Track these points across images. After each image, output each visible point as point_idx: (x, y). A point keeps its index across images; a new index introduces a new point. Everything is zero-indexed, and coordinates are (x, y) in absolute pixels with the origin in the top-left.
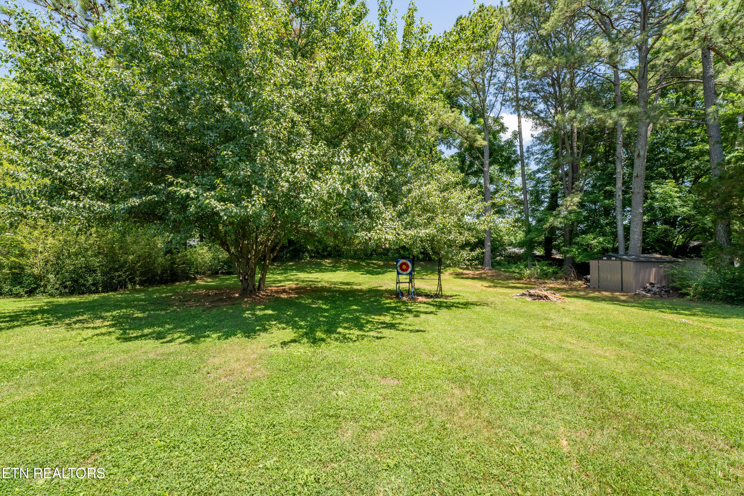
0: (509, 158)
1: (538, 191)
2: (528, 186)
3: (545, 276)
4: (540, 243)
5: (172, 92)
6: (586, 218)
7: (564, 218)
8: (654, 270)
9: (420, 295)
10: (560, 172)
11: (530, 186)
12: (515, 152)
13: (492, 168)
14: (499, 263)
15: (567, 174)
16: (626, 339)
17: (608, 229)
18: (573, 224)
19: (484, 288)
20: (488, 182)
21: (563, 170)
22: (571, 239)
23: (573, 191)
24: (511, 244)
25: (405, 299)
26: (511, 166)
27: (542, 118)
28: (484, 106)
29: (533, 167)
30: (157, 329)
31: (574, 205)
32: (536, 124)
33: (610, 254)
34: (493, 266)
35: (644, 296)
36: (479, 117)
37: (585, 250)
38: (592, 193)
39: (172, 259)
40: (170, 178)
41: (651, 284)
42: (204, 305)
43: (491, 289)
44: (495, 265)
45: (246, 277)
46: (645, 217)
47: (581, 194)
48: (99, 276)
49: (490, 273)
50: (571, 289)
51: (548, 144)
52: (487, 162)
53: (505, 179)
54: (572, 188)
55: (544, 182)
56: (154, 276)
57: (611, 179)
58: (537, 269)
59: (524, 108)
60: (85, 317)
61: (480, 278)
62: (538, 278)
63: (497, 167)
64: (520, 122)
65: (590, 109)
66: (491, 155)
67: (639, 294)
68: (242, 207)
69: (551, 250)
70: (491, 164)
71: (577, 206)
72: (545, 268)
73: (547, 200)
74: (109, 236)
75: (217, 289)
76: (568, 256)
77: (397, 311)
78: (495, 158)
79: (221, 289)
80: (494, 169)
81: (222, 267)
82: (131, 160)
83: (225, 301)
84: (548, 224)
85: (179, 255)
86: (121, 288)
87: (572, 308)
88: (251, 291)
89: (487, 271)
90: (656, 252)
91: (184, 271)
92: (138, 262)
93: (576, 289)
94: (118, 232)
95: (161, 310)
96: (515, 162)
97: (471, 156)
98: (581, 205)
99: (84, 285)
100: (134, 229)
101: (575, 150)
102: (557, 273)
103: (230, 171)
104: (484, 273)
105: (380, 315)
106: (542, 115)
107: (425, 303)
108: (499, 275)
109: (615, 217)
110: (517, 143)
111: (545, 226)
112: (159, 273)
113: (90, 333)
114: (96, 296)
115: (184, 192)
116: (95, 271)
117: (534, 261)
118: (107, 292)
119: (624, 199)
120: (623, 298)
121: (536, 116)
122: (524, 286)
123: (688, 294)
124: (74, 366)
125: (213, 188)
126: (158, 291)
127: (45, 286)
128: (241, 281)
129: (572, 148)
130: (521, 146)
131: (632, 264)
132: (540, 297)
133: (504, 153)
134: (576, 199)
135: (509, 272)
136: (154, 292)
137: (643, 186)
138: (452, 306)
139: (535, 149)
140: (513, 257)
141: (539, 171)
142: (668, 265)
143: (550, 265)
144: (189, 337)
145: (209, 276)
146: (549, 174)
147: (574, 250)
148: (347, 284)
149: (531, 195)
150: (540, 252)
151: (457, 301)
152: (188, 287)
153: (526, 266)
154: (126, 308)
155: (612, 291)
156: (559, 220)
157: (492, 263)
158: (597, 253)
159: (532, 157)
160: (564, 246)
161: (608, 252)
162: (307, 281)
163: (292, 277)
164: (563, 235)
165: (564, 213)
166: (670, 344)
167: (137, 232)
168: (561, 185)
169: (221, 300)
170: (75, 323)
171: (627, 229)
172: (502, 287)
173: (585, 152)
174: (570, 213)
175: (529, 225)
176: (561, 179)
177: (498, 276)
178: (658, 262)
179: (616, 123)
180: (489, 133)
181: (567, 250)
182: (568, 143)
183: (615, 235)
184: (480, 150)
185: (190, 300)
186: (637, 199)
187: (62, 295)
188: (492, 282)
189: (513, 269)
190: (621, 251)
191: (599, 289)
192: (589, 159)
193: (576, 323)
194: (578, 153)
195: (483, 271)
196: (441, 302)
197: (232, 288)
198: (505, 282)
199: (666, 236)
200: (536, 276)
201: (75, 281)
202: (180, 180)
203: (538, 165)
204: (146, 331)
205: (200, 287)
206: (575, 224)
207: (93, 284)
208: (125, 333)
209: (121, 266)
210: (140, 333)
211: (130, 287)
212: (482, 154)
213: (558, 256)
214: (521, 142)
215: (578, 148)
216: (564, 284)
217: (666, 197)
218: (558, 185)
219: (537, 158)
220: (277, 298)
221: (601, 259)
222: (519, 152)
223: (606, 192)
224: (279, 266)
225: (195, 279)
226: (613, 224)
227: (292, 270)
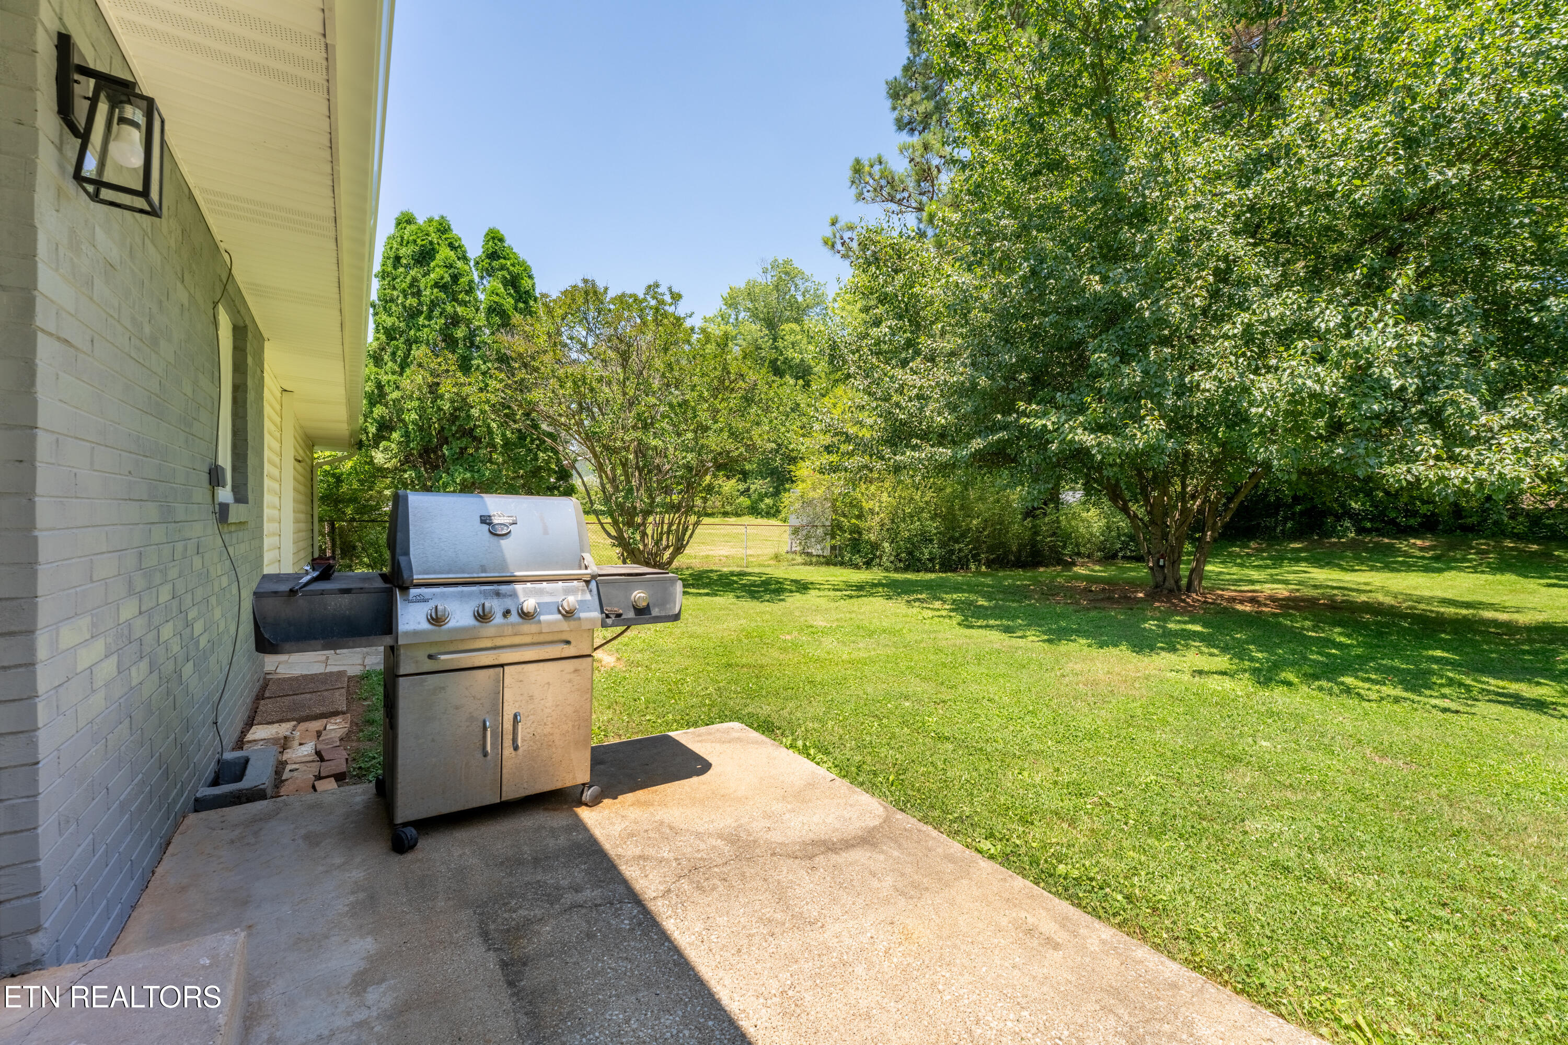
5: (1024, 280)
30: (1005, 622)
39: (1034, 526)
40: (1021, 405)
42: (1077, 603)
45: (1161, 563)
48: (935, 548)
56: (1006, 554)
60: (924, 596)
68: (1126, 437)
74: (949, 490)
75: (1108, 584)
79: (1117, 584)
81: (1125, 545)
82: (974, 385)
83: (1117, 602)
85: (1046, 519)
86: (962, 568)
88: (1171, 591)
91: (1053, 549)
92: (984, 529)
94: (959, 483)
95: (1013, 601)
99: (919, 560)
100: (979, 478)
103: (1108, 380)
112: (1014, 549)
113: (930, 613)
114: (933, 576)
115: (1039, 423)
116: (931, 541)
118: (945, 572)
124: (919, 638)
125: (1082, 409)
126: (1011, 577)
127: (881, 557)
128: (1151, 568)
136: (1005, 578)
144: (1046, 637)
145: (1099, 561)
148: (1468, 605)
152: (1058, 575)
154: (969, 592)
162: (1328, 586)
163: (1291, 577)
167: (983, 481)
169: (1110, 599)
170: (915, 600)
185: (1057, 594)
187: (896, 570)
197: (1135, 584)
201: (910, 553)
202: (1034, 406)
204: (992, 622)
205: (1078, 577)
207: (930, 560)
208: (967, 620)
209: (963, 535)
210: (985, 623)
211: (973, 567)
220: (1225, 608)
224: (1263, 551)
225: (1074, 564)
227: (1298, 560)
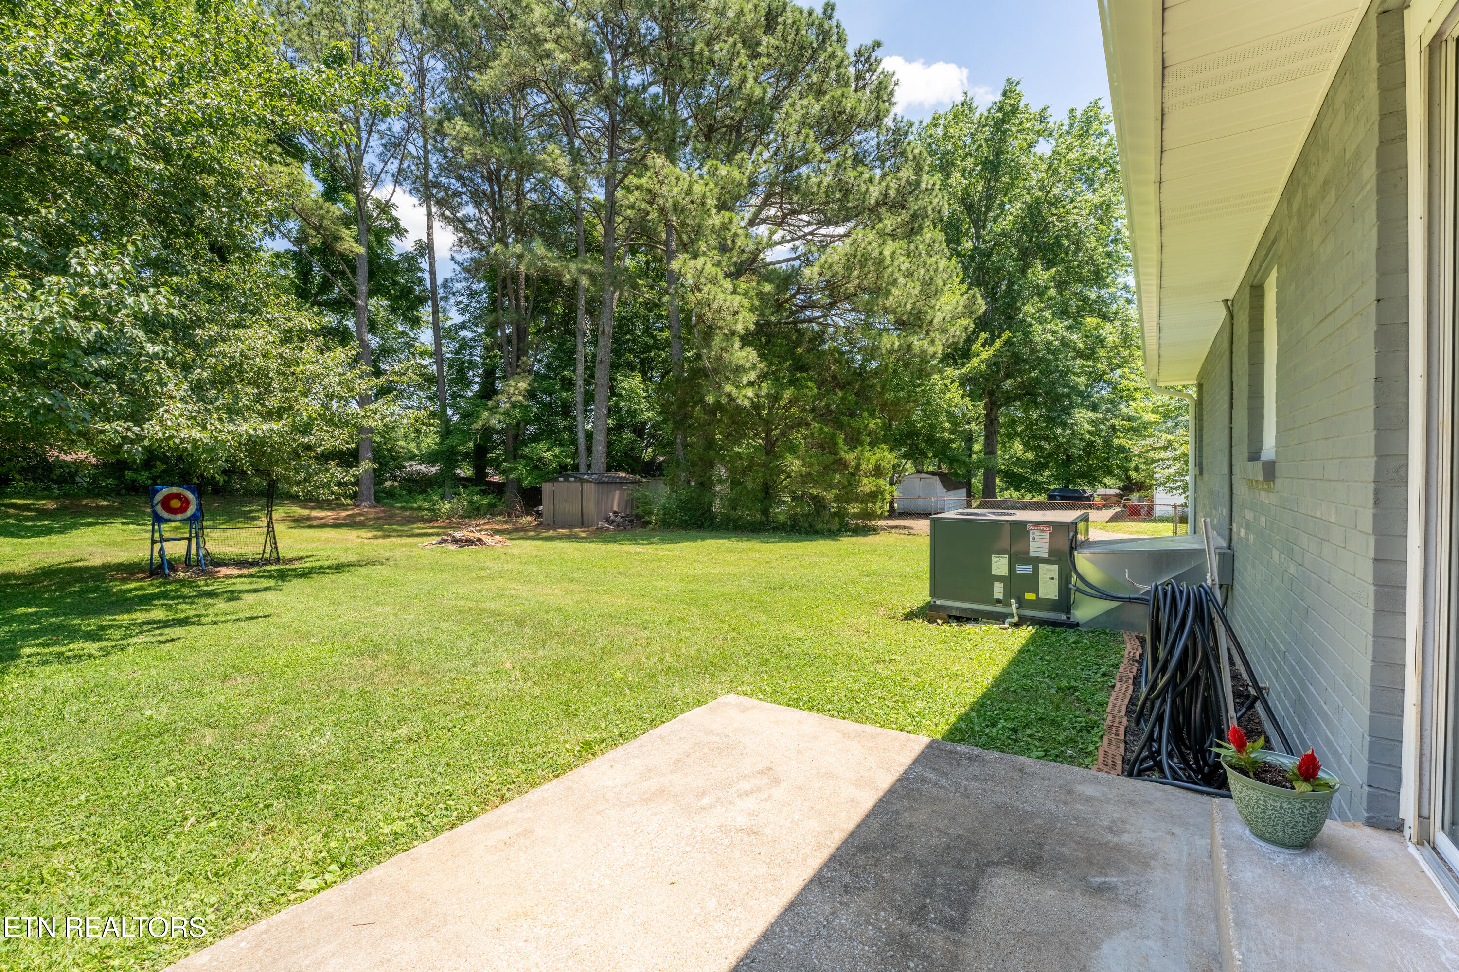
0: (410, 290)
1: (463, 363)
2: (444, 349)
3: (475, 512)
4: (467, 455)
6: (538, 418)
7: (505, 413)
8: (617, 493)
9: (222, 563)
10: (499, 333)
11: (449, 349)
12: (421, 280)
13: (373, 301)
14: (390, 494)
15: (509, 339)
16: (578, 575)
17: (566, 435)
18: (518, 424)
19: (366, 541)
20: (365, 329)
21: (503, 331)
22: (516, 449)
23: (519, 370)
24: (412, 457)
25: (181, 574)
26: (412, 307)
27: (470, 232)
28: (358, 172)
29: (455, 317)
31: (520, 394)
32: (460, 240)
33: (570, 473)
34: (378, 500)
35: (607, 530)
36: (347, 189)
37: (536, 467)
38: (545, 377)
41: (615, 513)
43: (380, 541)
44: (381, 497)
46: (610, 421)
47: (530, 378)
49: (372, 513)
50: (516, 530)
51: (479, 282)
52: (363, 288)
53: (400, 329)
54: (518, 366)
55: (471, 347)
57: (570, 359)
58: (464, 499)
59: (440, 203)
61: (352, 524)
62: (461, 517)
63: (385, 303)
64: (430, 227)
65: (543, 250)
66: (372, 274)
67: (601, 528)
69: (485, 468)
70: (371, 294)
71: (524, 396)
72: (475, 498)
73: (477, 379)
76: (511, 476)
77: (173, 598)
78: (379, 283)
80: (378, 305)
84: (481, 423)
87: (516, 551)
89: (366, 509)
90: (624, 470)
93: (524, 530)
96: (422, 301)
97: (327, 267)
98: (531, 395)
101: (523, 303)
102: (495, 506)
104: (360, 514)
105: (129, 612)
106: (471, 226)
107: (241, 576)
108: (392, 516)
109: (575, 419)
110: (425, 265)
111: (475, 426)
117: (456, 487)
119: (586, 392)
120: (583, 535)
121: (460, 224)
122: (441, 531)
123: (649, 522)
129: (517, 298)
130: (433, 273)
131: (593, 485)
132: (470, 542)
133: (399, 279)
134: (523, 385)
135: (412, 509)
137: (607, 377)
138: (310, 573)
139: (458, 286)
140: (416, 481)
141: (463, 326)
142: (632, 486)
143: (484, 493)
146: (480, 335)
147: (520, 467)
149: (451, 367)
150: (465, 471)
151: (317, 564)
153: (443, 497)
155: (571, 526)
156: (498, 416)
157: (376, 493)
158: (553, 472)
159: (453, 300)
160: (505, 461)
161: (566, 471)
164: (503, 442)
165: (505, 406)
166: (619, 573)
168: (501, 357)
171: (589, 435)
172: (400, 536)
173: (538, 309)
174: (514, 405)
175: (446, 422)
176: (501, 347)
177: (389, 518)
178: (623, 482)
179: (576, 282)
180: (368, 230)
181: (510, 468)
182: (511, 287)
183: (574, 442)
184: (350, 262)
186: (602, 394)
188: (380, 529)
189: (420, 503)
190: (583, 468)
191: (554, 526)
192: (542, 321)
193: (521, 568)
194: (527, 309)
195: (356, 511)
196: (281, 571)
198: (405, 528)
199: (633, 449)
200: (461, 513)
203: (462, 314)
206: (522, 425)
212: (354, 270)
213: (496, 479)
214: (432, 265)
215: (527, 299)
216: (506, 522)
217: (632, 396)
218: (495, 356)
219: (461, 302)
221: (556, 480)
222: (428, 284)
223: (563, 379)
226: (572, 429)
